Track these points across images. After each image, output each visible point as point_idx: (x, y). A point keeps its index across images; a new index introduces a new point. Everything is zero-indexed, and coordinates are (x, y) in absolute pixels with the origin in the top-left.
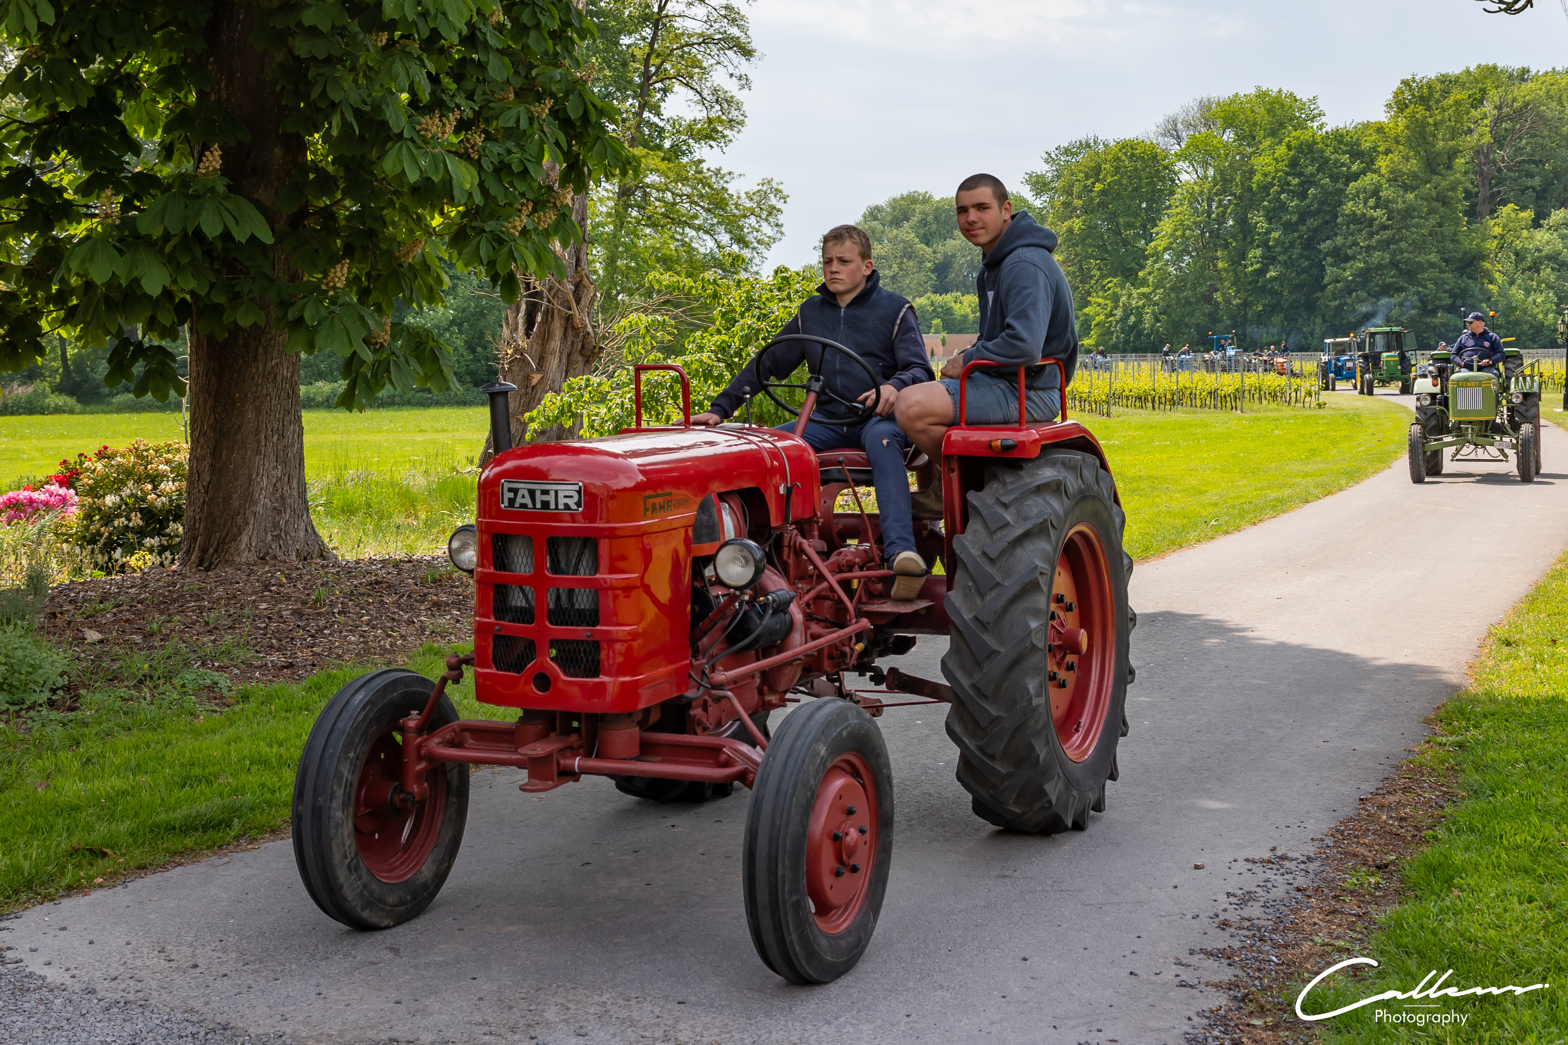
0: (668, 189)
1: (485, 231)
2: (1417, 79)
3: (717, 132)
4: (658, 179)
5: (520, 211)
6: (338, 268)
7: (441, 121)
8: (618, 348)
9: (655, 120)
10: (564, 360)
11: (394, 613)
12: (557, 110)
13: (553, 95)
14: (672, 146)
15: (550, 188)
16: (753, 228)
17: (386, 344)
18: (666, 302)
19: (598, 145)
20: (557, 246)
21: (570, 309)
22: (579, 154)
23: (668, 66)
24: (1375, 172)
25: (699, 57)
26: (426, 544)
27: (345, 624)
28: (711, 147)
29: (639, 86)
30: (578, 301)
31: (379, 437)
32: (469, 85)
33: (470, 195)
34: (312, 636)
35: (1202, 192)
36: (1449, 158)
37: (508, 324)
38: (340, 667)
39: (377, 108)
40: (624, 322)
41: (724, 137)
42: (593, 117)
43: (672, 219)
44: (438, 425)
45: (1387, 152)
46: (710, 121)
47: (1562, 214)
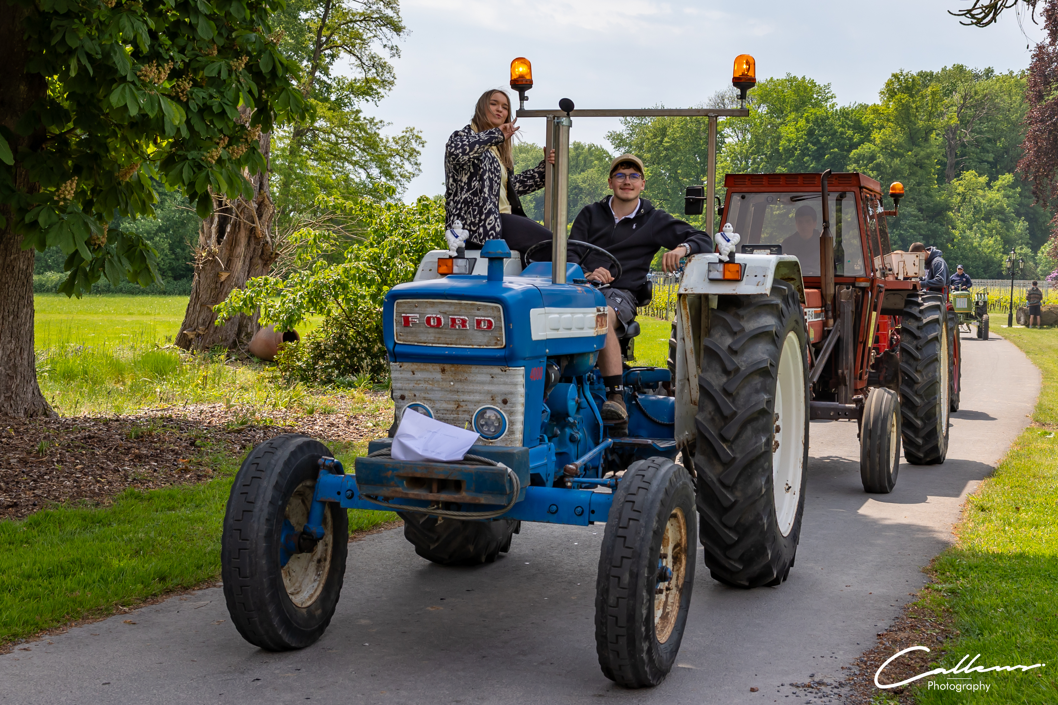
0: (332, 132)
1: (187, 159)
2: (904, 73)
3: (372, 89)
4: (324, 124)
5: (218, 144)
6: (69, 183)
7: (157, 69)
8: (290, 255)
9: (325, 78)
10: (247, 262)
11: (103, 463)
12: (252, 65)
13: (248, 54)
14: (337, 100)
15: (243, 127)
16: (398, 165)
17: (103, 245)
18: (330, 220)
19: (283, 94)
20: (246, 172)
21: (254, 223)
22: (267, 101)
23: (336, 37)
24: (870, 141)
25: (361, 31)
26: (131, 406)
27: (62, 472)
28: (367, 100)
29: (312, 51)
30: (260, 217)
31: (96, 318)
32: (181, 41)
33: (178, 130)
34: (34, 481)
35: (741, 152)
36: (926, 133)
37: (203, 232)
38: (56, 507)
39: (107, 55)
40: (296, 235)
41: (378, 93)
42: (280, 72)
43: (335, 155)
44: (145, 310)
45: (881, 127)
46: (367, 80)
47: (1006, 179)
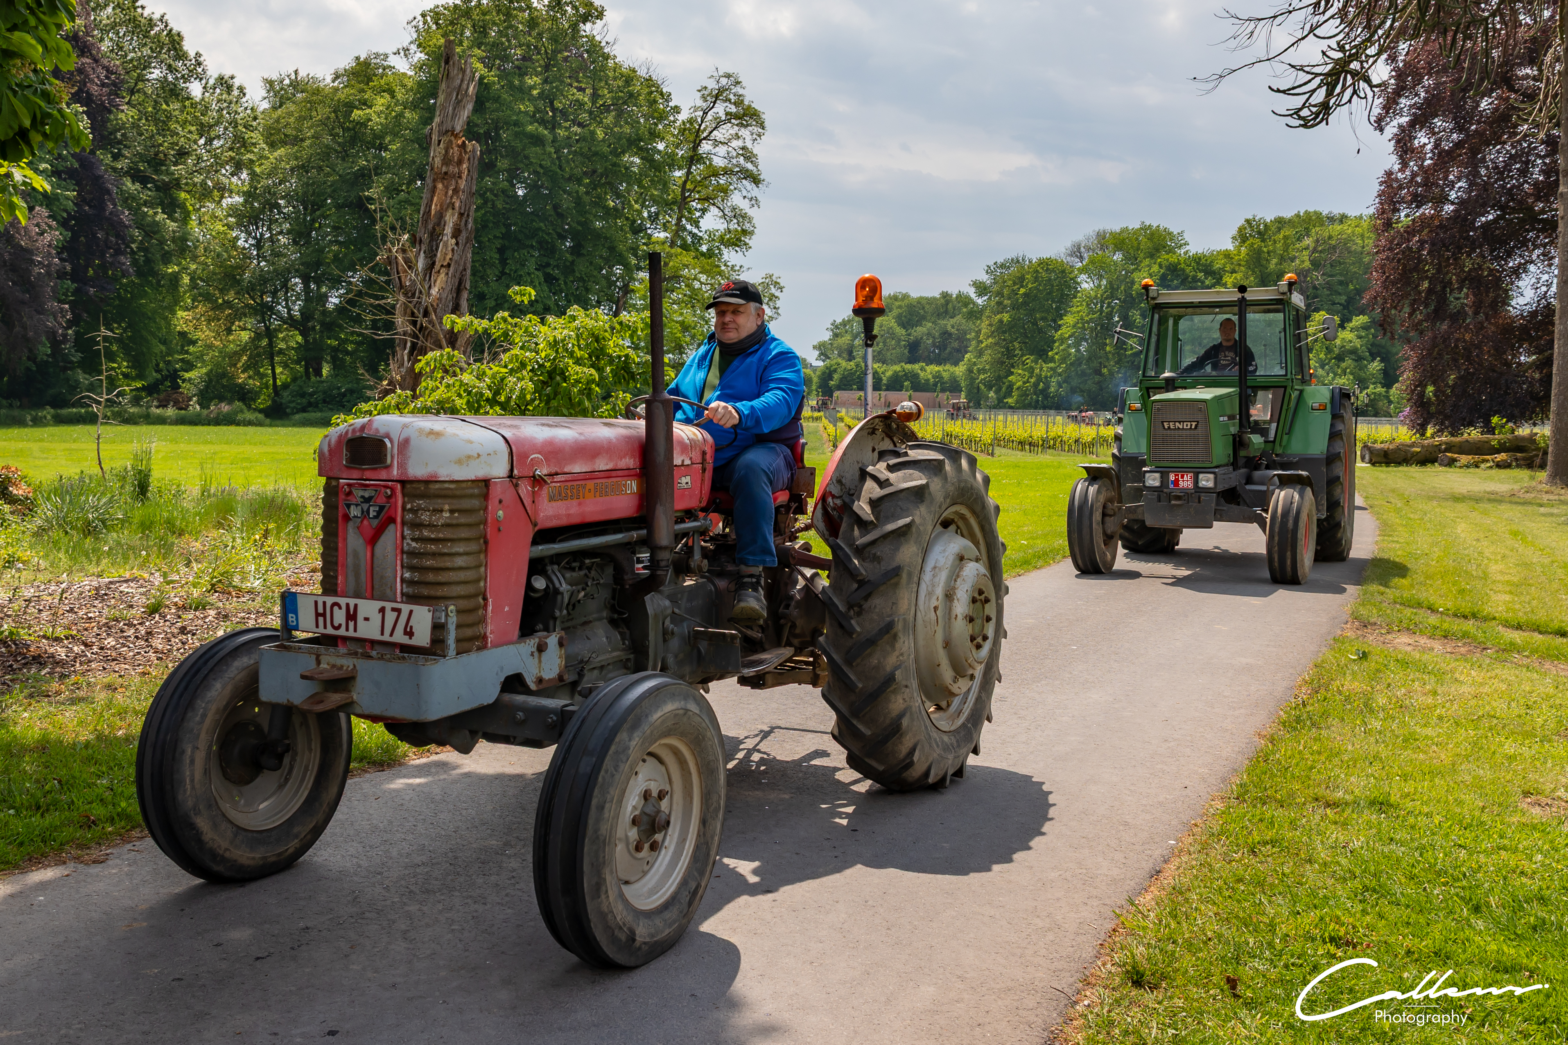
2: (1257, 219)
3: (739, 240)
9: (696, 231)
14: (707, 251)
25: (723, 184)
35: (1097, 296)
41: (744, 244)
47: (1360, 320)
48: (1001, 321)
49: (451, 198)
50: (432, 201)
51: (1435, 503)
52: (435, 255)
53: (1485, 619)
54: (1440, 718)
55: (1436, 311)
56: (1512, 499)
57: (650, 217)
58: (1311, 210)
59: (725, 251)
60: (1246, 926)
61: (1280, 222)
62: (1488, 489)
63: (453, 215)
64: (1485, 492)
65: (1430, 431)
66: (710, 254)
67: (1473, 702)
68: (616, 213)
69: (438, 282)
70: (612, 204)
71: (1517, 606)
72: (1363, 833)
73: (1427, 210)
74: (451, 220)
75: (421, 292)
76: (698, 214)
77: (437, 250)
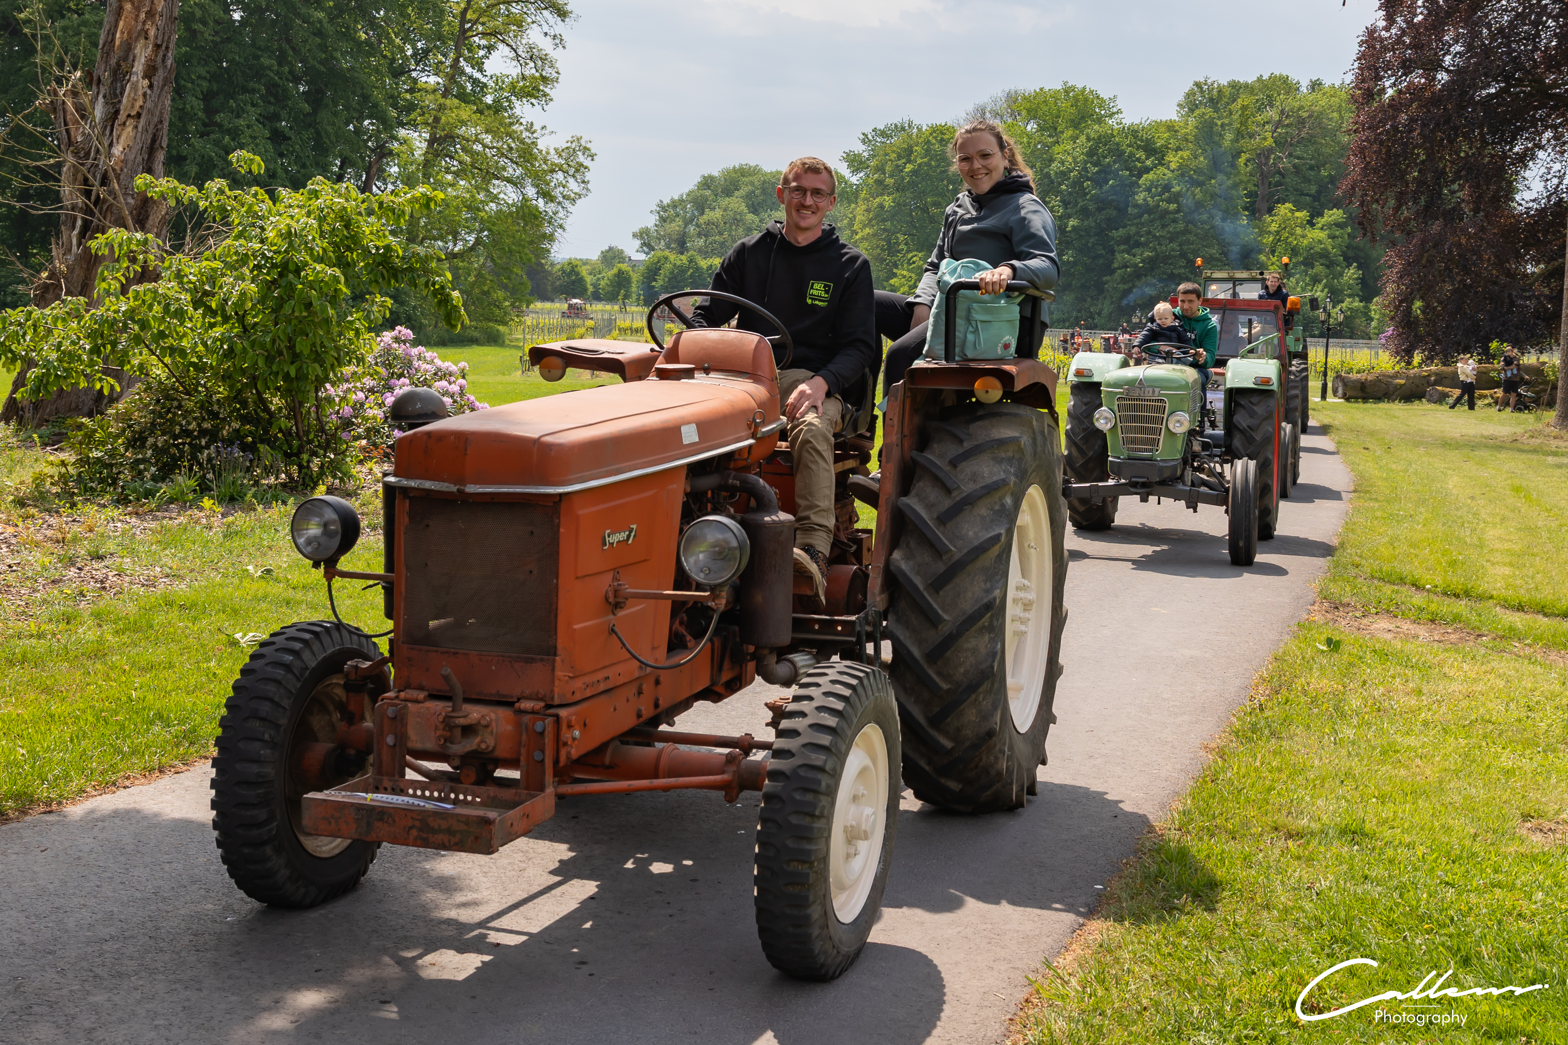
0: (478, 141)
2: (1209, 81)
16: (560, 183)
24: (1164, 166)
28: (532, 104)
36: (1233, 157)
41: (544, 95)
45: (1178, 149)
47: (1334, 215)
48: (881, 206)
49: (144, 23)
50: (116, 26)
51: (1422, 450)
52: (120, 102)
53: (1480, 598)
54: (1426, 724)
55: (1427, 207)
56: (1513, 445)
57: (414, 55)
58: (1277, 73)
59: (517, 104)
60: (1190, 992)
61: (1235, 87)
62: (1486, 433)
63: (146, 47)
64: (1482, 436)
65: (1417, 358)
66: (497, 108)
67: (1464, 704)
68: (370, 48)
69: (123, 138)
70: (364, 36)
71: (1519, 582)
72: (1331, 870)
73: (1417, 78)
74: (142, 54)
75: (98, 151)
76: (482, 53)
77: (122, 94)
